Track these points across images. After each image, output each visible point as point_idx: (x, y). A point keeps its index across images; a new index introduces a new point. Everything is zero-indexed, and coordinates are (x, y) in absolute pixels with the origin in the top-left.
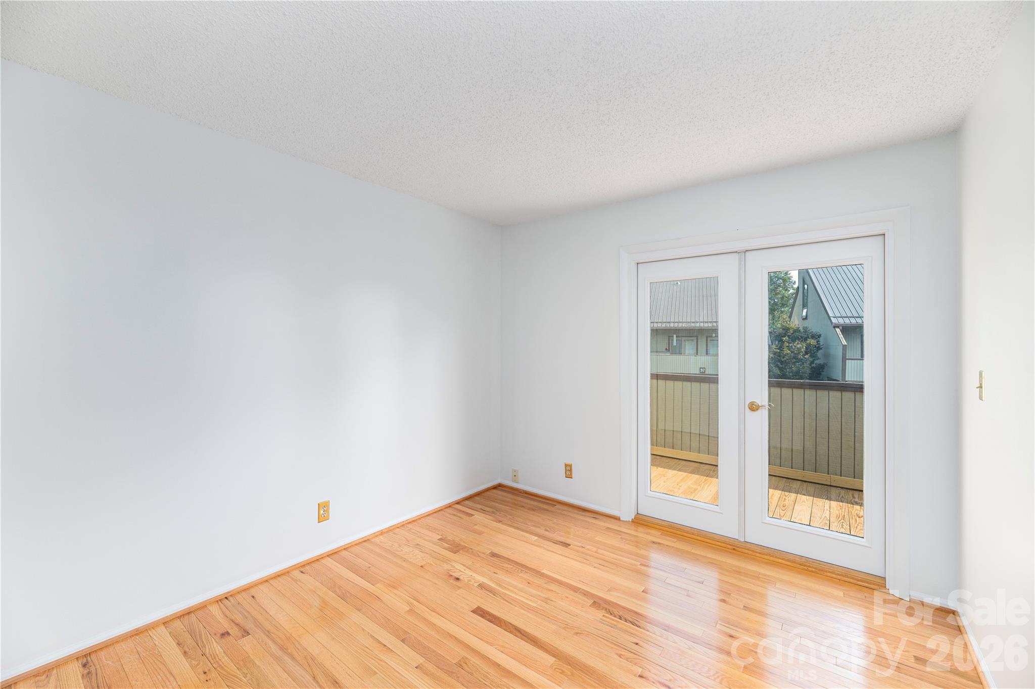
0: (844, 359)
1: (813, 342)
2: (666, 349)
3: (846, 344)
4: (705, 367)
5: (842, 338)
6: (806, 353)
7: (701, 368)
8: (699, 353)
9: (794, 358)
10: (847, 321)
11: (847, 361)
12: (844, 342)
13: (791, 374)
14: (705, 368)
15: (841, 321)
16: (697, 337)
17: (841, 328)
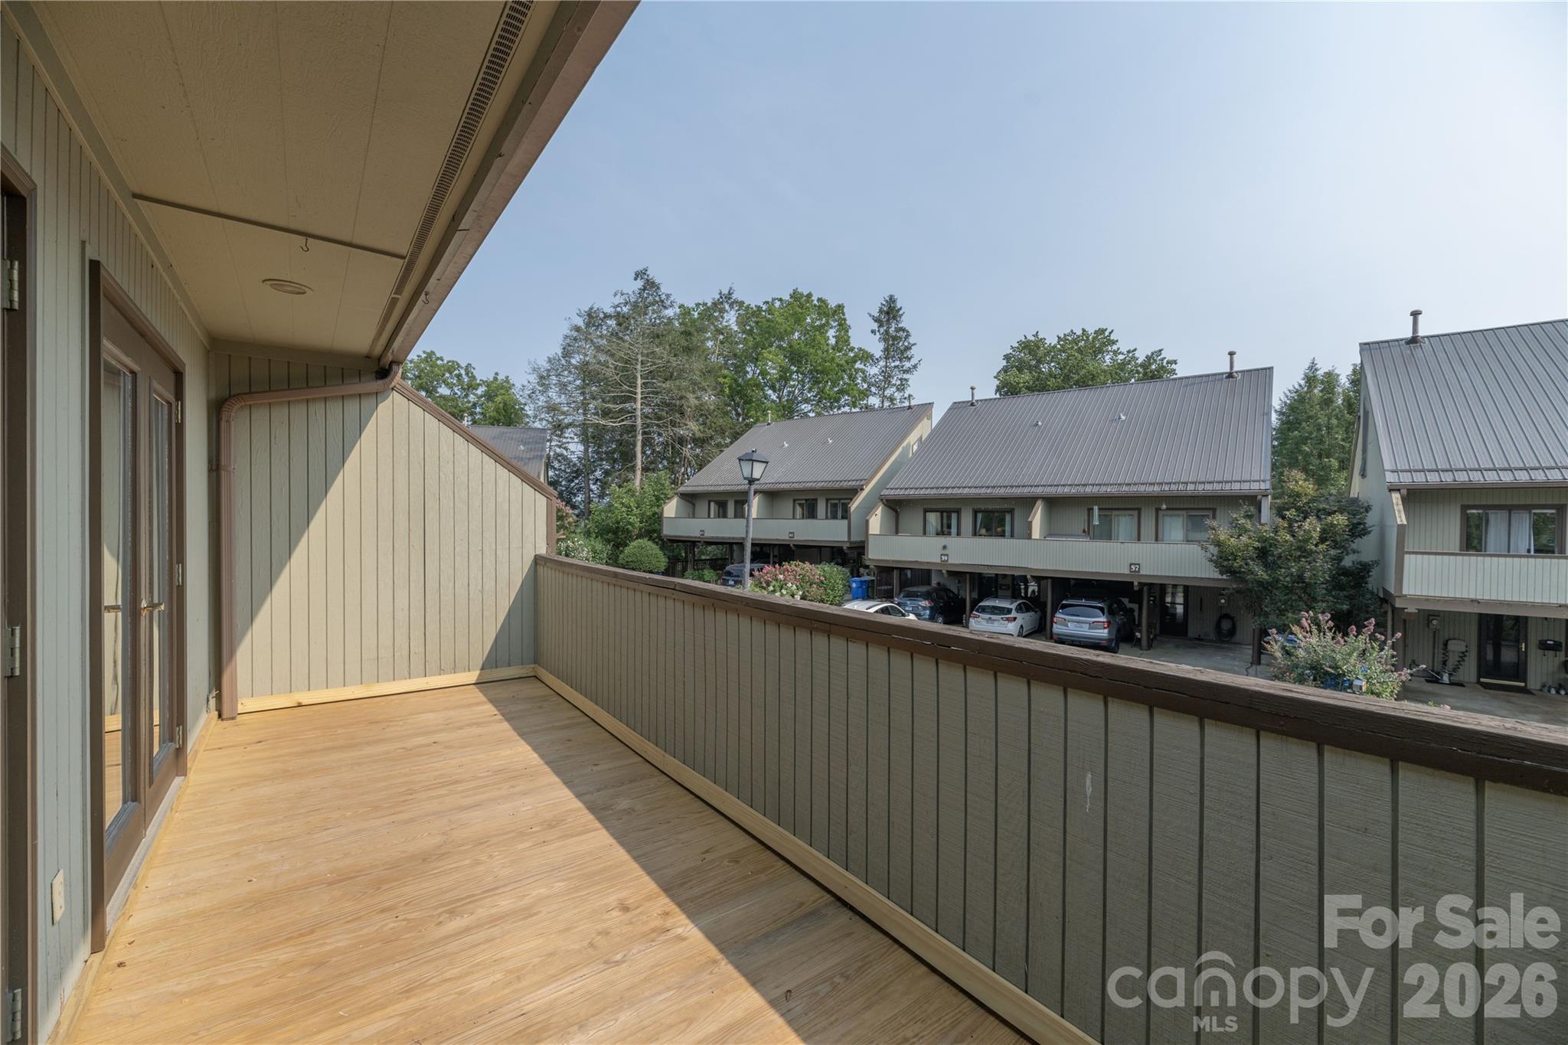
0: (1401, 552)
1: (1340, 520)
2: (1084, 531)
3: (1405, 523)
4: (1140, 562)
5: (1399, 511)
6: (1322, 540)
7: (1131, 564)
8: (1142, 539)
9: (1299, 548)
10: (1419, 478)
11: (1407, 557)
12: (1401, 518)
13: (1288, 579)
14: (1139, 564)
15: (1406, 479)
16: (1139, 510)
17: (1404, 492)
